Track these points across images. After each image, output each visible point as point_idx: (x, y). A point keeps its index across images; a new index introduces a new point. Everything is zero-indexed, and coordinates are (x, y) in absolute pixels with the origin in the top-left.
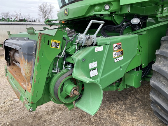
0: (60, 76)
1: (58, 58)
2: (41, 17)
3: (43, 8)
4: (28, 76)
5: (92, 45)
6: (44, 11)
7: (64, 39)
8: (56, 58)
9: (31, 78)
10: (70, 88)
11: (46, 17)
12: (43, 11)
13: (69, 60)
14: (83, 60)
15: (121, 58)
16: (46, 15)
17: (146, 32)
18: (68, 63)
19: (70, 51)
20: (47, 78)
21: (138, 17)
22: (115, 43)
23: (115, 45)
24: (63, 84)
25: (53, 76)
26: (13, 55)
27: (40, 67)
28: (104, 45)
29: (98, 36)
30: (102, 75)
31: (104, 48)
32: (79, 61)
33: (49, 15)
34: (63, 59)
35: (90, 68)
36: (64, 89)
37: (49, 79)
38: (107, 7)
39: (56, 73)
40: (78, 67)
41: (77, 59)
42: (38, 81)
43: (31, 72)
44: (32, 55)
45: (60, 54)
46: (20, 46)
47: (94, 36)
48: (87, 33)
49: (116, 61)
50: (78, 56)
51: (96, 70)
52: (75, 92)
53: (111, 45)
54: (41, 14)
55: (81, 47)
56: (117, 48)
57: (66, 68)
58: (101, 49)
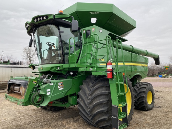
0: (35, 94)
1: (35, 87)
2: (24, 58)
3: (27, 50)
4: (24, 93)
5: (49, 83)
6: (29, 52)
7: (38, 80)
8: (34, 87)
9: (25, 94)
10: (38, 98)
11: (30, 58)
12: (27, 52)
13: (39, 88)
14: (44, 88)
15: (63, 89)
16: (30, 56)
17: (77, 78)
18: (38, 90)
19: (40, 85)
20: (30, 95)
21: (73, 72)
22: (59, 82)
23: (59, 83)
24: (36, 97)
25: (32, 94)
26: (13, 88)
27: (28, 90)
28: (54, 83)
29: (51, 80)
30: (52, 95)
31: (54, 84)
32: (42, 88)
33: (33, 56)
34: (37, 88)
35: (47, 91)
36: (36, 99)
37: (31, 95)
38: (58, 68)
39: (33, 93)
40: (42, 90)
41: (42, 87)
42: (27, 94)
43: (25, 92)
44: (26, 86)
45: (36, 86)
46: (22, 82)
47: (50, 79)
48: (46, 79)
49: (59, 89)
50: (43, 87)
51: (50, 92)
52: (40, 99)
53: (57, 83)
54: (25, 55)
55: (44, 83)
56: (60, 84)
57: (38, 91)
58: (52, 84)
